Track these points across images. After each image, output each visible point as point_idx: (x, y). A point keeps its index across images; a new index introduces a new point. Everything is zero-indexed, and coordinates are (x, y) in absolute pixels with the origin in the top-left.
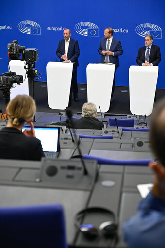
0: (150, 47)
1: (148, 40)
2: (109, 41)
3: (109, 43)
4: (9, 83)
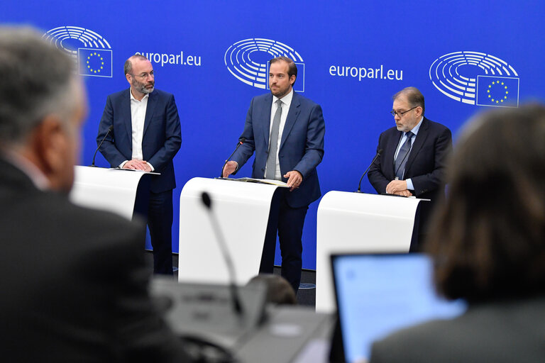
1: (402, 112)
3: (279, 111)
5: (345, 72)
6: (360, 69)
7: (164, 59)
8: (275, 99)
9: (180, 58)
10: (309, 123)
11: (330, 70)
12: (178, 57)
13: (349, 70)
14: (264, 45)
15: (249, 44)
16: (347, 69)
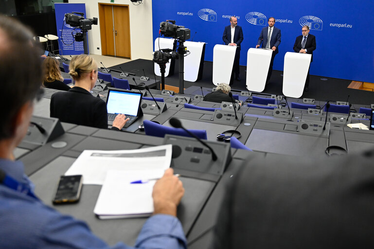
0: (307, 37)
1: (305, 31)
2: (271, 29)
3: (270, 31)
4: (165, 58)
8: (269, 28)
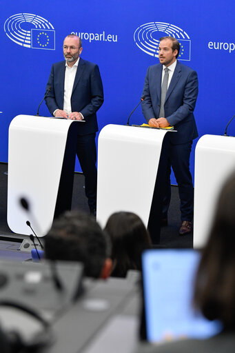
5: (219, 46)
6: (230, 44)
7: (91, 37)
8: (164, 67)
9: (102, 36)
10: (186, 84)
11: (209, 45)
12: (101, 35)
13: (222, 45)
14: (162, 27)
15: (152, 26)
16: (221, 44)
